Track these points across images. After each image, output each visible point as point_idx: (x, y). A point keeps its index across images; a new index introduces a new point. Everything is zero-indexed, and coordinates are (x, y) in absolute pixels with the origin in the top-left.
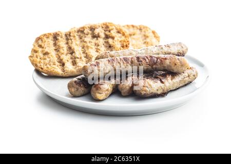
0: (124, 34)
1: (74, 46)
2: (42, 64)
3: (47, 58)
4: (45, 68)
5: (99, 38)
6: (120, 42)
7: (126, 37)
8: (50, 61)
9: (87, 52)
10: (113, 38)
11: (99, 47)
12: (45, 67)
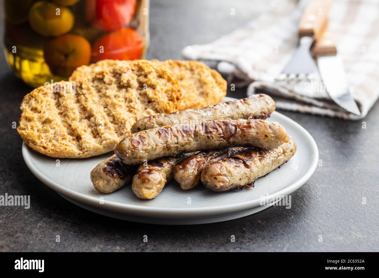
0: (169, 80)
1: (90, 105)
2: (43, 140)
3: (49, 129)
4: (50, 146)
5: (129, 89)
6: (166, 92)
7: (173, 84)
8: (55, 133)
9: (114, 113)
10: (153, 87)
11: (132, 104)
12: (50, 144)
